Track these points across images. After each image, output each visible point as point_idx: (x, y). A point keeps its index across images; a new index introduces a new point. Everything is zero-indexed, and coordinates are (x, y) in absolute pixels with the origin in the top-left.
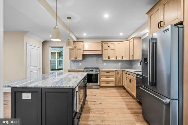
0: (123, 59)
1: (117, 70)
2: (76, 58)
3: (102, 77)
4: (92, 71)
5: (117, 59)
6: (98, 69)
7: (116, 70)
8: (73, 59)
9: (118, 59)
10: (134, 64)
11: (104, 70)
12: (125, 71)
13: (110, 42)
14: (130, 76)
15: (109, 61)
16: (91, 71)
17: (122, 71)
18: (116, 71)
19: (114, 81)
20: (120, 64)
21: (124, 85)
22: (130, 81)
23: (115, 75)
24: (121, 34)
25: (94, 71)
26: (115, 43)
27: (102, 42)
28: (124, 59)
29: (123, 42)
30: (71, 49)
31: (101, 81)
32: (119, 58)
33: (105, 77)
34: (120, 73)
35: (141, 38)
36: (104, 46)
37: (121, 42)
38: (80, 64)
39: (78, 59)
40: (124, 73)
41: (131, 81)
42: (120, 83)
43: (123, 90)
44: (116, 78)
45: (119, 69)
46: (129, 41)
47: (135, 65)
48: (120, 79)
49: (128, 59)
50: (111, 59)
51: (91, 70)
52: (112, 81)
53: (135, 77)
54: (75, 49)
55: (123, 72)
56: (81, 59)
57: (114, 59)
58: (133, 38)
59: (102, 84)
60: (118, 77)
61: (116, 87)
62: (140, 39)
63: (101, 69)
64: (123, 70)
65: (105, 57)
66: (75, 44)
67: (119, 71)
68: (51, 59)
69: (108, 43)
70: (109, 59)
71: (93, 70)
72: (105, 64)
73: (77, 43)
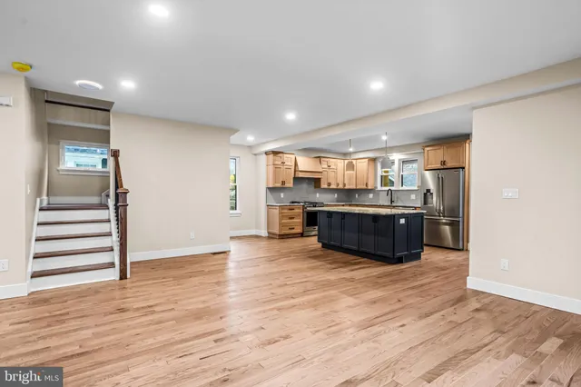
2: (283, 183)
5: (337, 188)
10: (356, 195)
11: (328, 203)
16: (313, 206)
20: (336, 195)
36: (322, 165)
38: (282, 195)
39: (286, 185)
46: (355, 160)
50: (330, 187)
54: (282, 167)
56: (291, 185)
66: (282, 157)
69: (328, 160)
72: (318, 195)
73: (285, 155)
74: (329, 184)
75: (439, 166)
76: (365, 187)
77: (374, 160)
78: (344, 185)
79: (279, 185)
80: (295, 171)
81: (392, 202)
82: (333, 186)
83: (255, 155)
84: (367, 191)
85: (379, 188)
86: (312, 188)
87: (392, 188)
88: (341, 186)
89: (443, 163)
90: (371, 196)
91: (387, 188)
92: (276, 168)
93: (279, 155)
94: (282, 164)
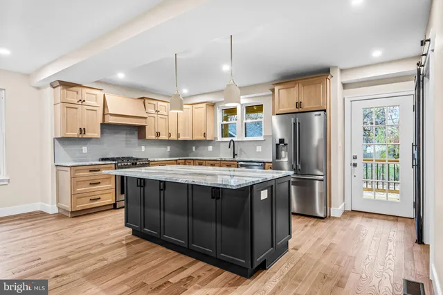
0: (180, 139)
1: (177, 160)
2: (82, 131)
4: (136, 163)
10: (194, 148)
11: (156, 160)
16: (133, 164)
27: (144, 98)
30: (68, 105)
36: (148, 109)
46: (191, 106)
49: (189, 138)
50: (161, 137)
54: (80, 107)
56: (97, 134)
57: (166, 138)
66: (80, 92)
69: (156, 102)
72: (143, 148)
73: (85, 90)
74: (158, 134)
75: (293, 109)
76: (202, 138)
77: (212, 105)
78: (179, 135)
79: (75, 134)
80: (104, 115)
81: (234, 155)
82: (163, 137)
83: (38, 88)
84: (205, 142)
85: (220, 139)
86: (134, 139)
87: (234, 139)
88: (174, 137)
89: (299, 105)
90: (210, 148)
91: (229, 139)
92: (67, 107)
93: (74, 89)
94: (80, 103)
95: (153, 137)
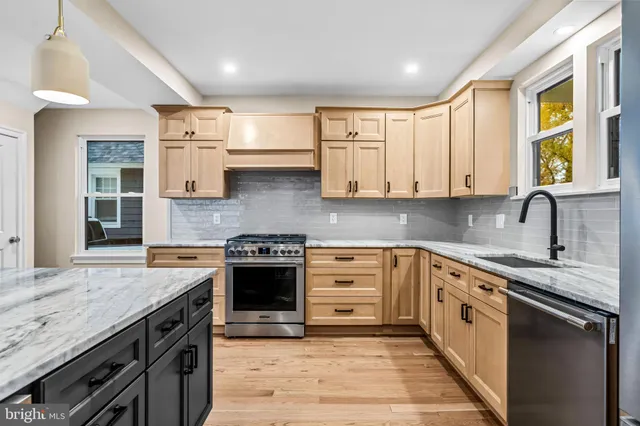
0: (419, 195)
1: (391, 248)
2: (191, 186)
3: (316, 280)
4: (268, 250)
5: (390, 195)
6: (301, 239)
7: (385, 249)
8: (180, 191)
9: (394, 193)
10: (470, 217)
11: (324, 244)
12: (430, 252)
13: (357, 115)
14: (462, 283)
15: (352, 201)
16: (261, 251)
17: (412, 252)
18: (388, 253)
19: (378, 300)
20: (403, 218)
21: (424, 322)
22: (466, 313)
23: (379, 272)
24: (412, 69)
25: (276, 252)
26: (380, 115)
27: (317, 109)
28: (423, 193)
29: (418, 113)
30: (169, 144)
31: (311, 300)
32: (401, 190)
33: (332, 280)
34: (404, 263)
35: (511, 82)
36: (327, 132)
37: (411, 114)
38: (216, 217)
39: (201, 192)
40: (424, 264)
41: (473, 314)
42: (403, 311)
43: (417, 346)
44: (386, 288)
45: (402, 244)
46: (448, 106)
47: (474, 220)
48: (404, 291)
49: (442, 192)
50: (362, 193)
51: (261, 245)
52: (367, 300)
53: (500, 300)
54: (187, 145)
55: (417, 256)
57: (378, 193)
58: (470, 84)
59: (317, 318)
60: (394, 281)
61: (386, 331)
62: (509, 89)
63: (314, 243)
64: (418, 249)
65: (332, 186)
66: (187, 120)
67: (398, 252)
68: (85, 194)
69: (349, 115)
70: (350, 195)
71: (274, 247)
72: (333, 218)
73: (196, 114)
74: (353, 187)
76: (465, 190)
77: (505, 87)
81: (557, 250)
82: (370, 191)
85: (525, 190)
86: (315, 198)
90: (499, 220)
92: (167, 148)
93: (179, 114)
94: (188, 137)
95: (342, 192)
